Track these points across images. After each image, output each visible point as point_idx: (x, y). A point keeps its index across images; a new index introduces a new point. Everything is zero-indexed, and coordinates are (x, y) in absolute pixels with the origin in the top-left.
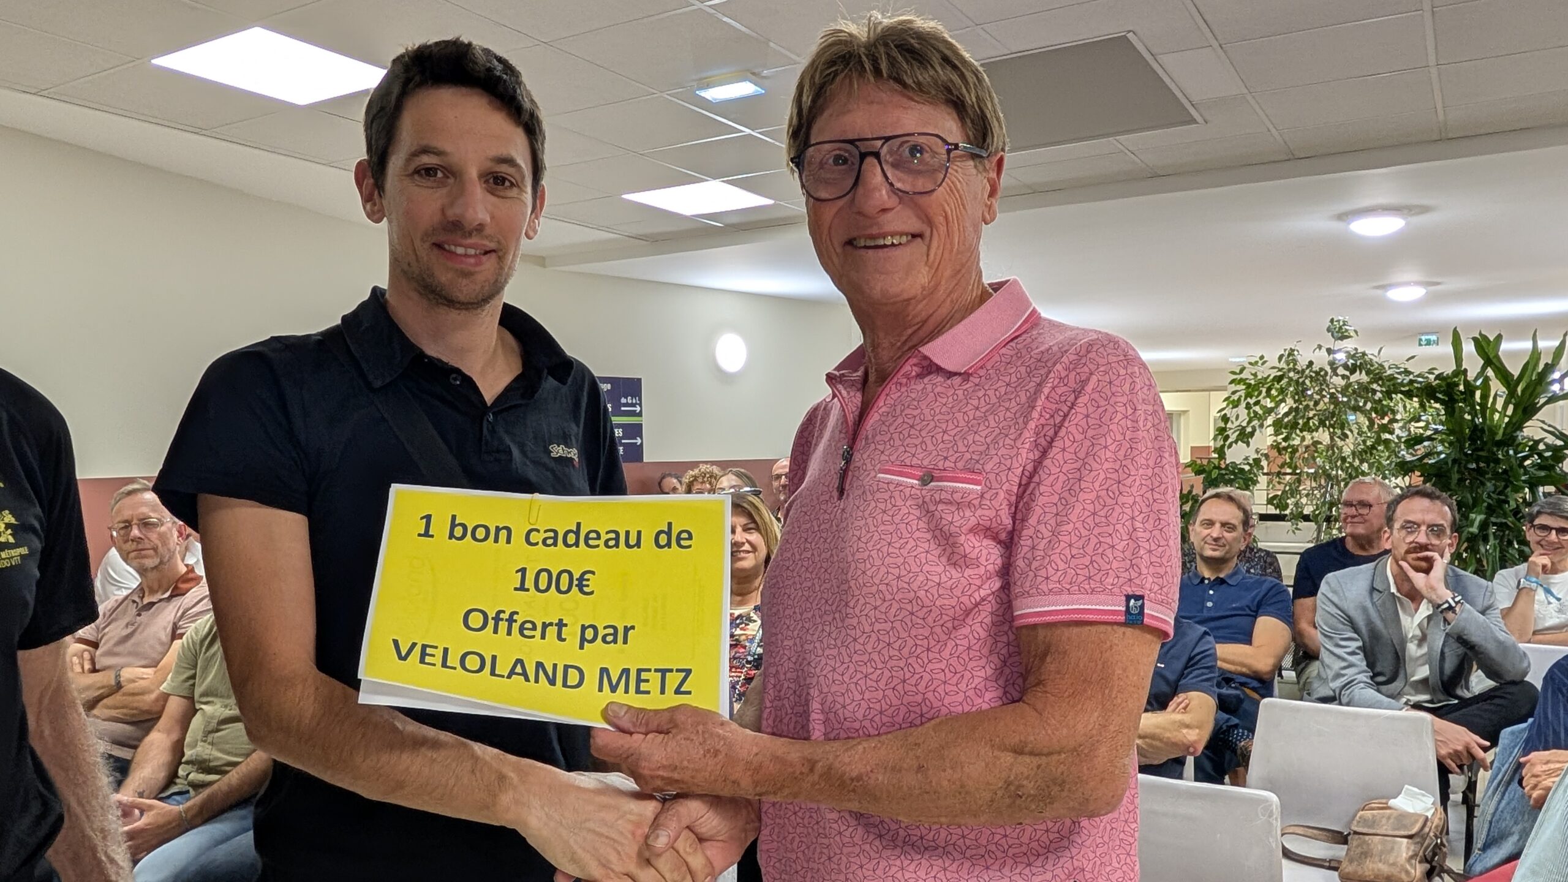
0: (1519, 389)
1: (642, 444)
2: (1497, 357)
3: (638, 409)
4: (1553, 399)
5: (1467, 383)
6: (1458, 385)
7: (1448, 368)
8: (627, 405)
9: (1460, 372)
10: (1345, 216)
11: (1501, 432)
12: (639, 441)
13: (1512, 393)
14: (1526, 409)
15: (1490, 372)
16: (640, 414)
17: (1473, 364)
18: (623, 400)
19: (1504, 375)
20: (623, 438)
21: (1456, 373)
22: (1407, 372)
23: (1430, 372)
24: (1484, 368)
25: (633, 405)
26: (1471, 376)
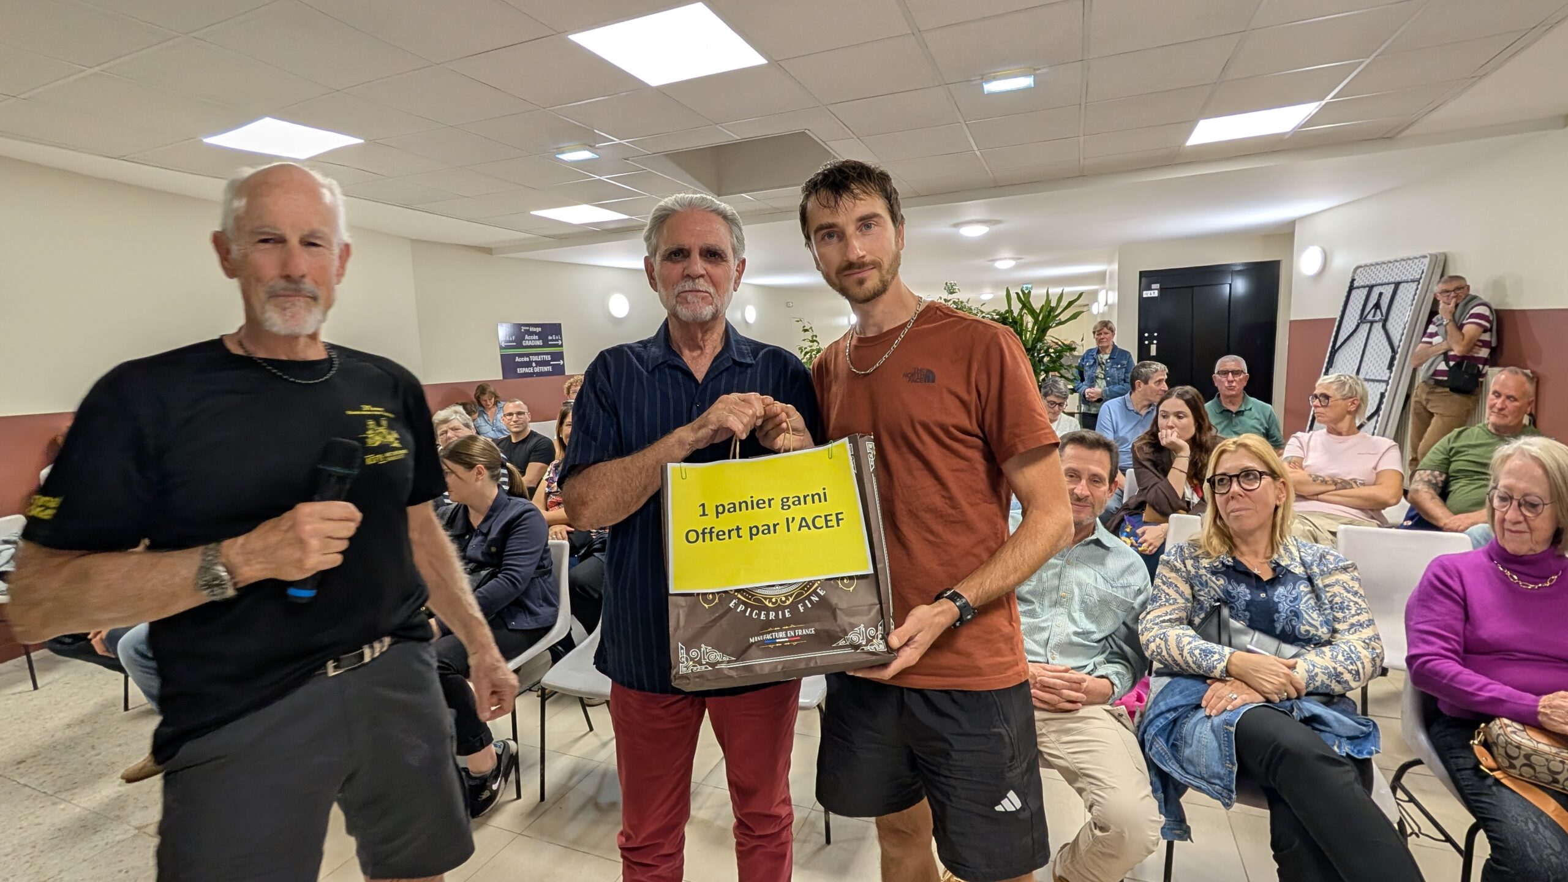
0: (1040, 318)
1: (563, 365)
2: (1029, 302)
3: (560, 342)
4: (1058, 325)
5: (1014, 318)
6: (1007, 318)
7: (1003, 309)
8: (552, 340)
9: (1010, 311)
10: (957, 225)
11: (1030, 342)
12: (561, 362)
13: (1036, 322)
14: (1043, 330)
15: (1025, 311)
16: (561, 346)
17: (1016, 307)
18: (550, 338)
19: (1032, 312)
20: (552, 360)
21: (1007, 312)
22: (982, 312)
23: (994, 311)
24: (1022, 310)
25: (557, 340)
26: (1015, 314)
